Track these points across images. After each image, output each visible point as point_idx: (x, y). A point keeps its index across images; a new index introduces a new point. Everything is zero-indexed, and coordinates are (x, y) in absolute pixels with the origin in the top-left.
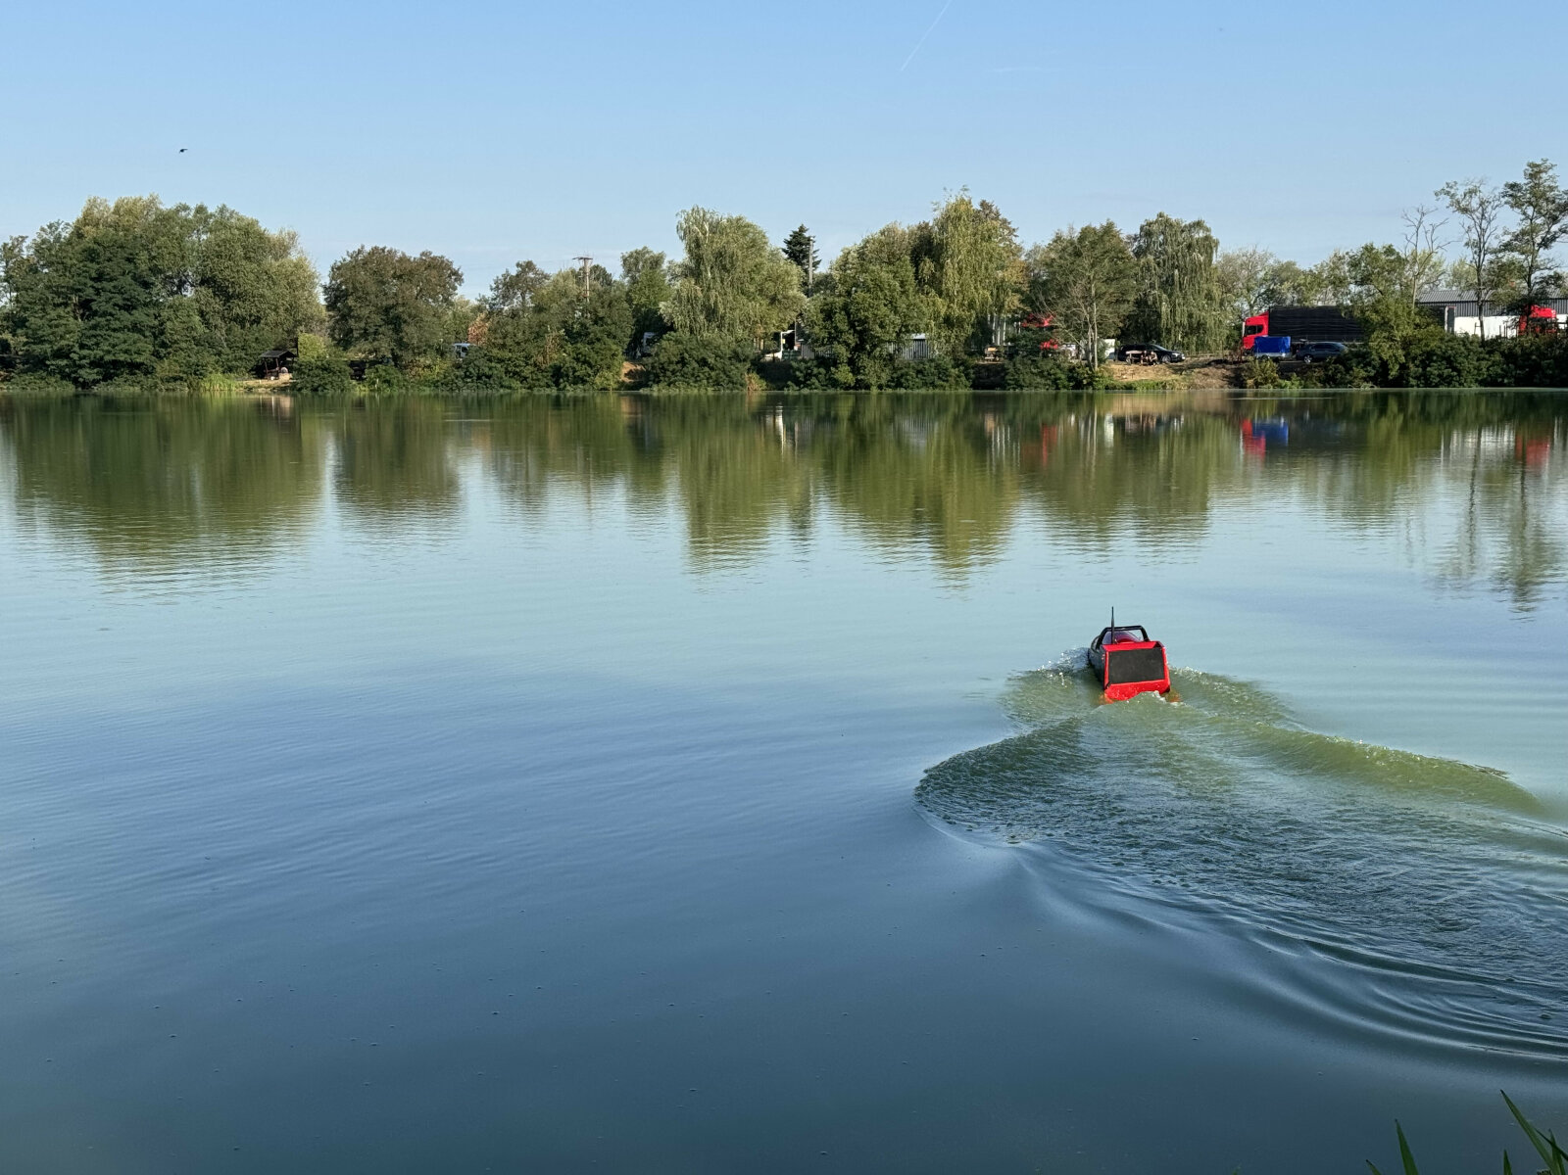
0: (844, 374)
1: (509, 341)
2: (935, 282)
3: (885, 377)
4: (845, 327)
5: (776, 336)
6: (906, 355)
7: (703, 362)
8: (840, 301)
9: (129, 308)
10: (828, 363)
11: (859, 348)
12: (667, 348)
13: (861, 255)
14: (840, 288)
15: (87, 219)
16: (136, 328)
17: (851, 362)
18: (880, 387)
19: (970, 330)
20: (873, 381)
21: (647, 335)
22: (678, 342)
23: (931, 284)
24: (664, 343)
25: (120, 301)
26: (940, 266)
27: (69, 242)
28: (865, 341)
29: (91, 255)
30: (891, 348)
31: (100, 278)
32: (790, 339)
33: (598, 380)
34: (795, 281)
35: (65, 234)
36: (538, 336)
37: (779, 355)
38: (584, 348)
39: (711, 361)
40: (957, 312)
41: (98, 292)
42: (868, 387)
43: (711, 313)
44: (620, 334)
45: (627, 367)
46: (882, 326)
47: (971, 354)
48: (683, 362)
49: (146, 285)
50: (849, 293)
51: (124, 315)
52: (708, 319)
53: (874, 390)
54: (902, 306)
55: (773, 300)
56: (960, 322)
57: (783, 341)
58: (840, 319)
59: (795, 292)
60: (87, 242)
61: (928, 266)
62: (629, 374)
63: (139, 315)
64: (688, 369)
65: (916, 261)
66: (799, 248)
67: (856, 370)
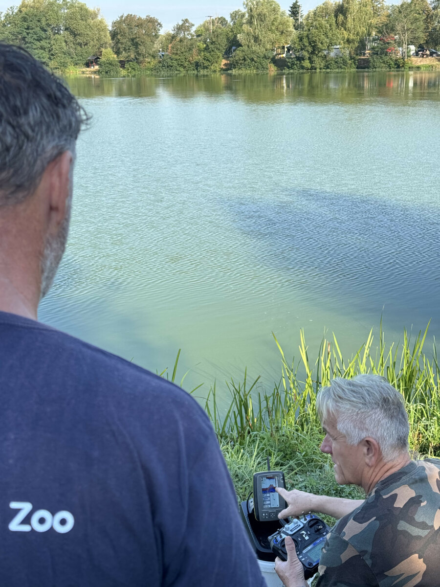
0: (307, 64)
1: (179, 52)
2: (344, 24)
3: (322, 65)
4: (307, 44)
5: (283, 47)
6: (332, 54)
7: (252, 60)
8: (305, 33)
9: (39, 40)
10: (300, 59)
11: (313, 53)
12: (238, 54)
13: (315, 14)
14: (306, 28)
15: (24, 5)
16: (42, 48)
17: (309, 59)
18: (320, 69)
19: (357, 45)
20: (318, 66)
21: (234, 48)
22: (243, 51)
23: (342, 25)
24: (238, 52)
25: (35, 37)
26: (346, 18)
27: (17, 14)
28: (315, 50)
29: (25, 19)
30: (325, 53)
31: (28, 29)
32: (289, 50)
33: (212, 67)
34: (291, 24)
35: (16, 11)
36: (190, 49)
37: (284, 55)
38: (208, 55)
39: (255, 59)
40: (352, 37)
41: (28, 34)
42: (316, 69)
43: (256, 39)
44: (221, 48)
45: (224, 62)
46: (322, 43)
47: (357, 55)
48: (244, 59)
49: (45, 31)
50: (309, 30)
51: (38, 43)
52: (255, 41)
53: (318, 70)
54: (330, 35)
55: (282, 33)
56: (353, 41)
57: (286, 50)
58: (305, 40)
59: (292, 29)
60: (23, 14)
61: (341, 17)
62: (225, 65)
63: (43, 43)
64: (246, 62)
65: (336, 16)
66: (295, 10)
67: (311, 62)
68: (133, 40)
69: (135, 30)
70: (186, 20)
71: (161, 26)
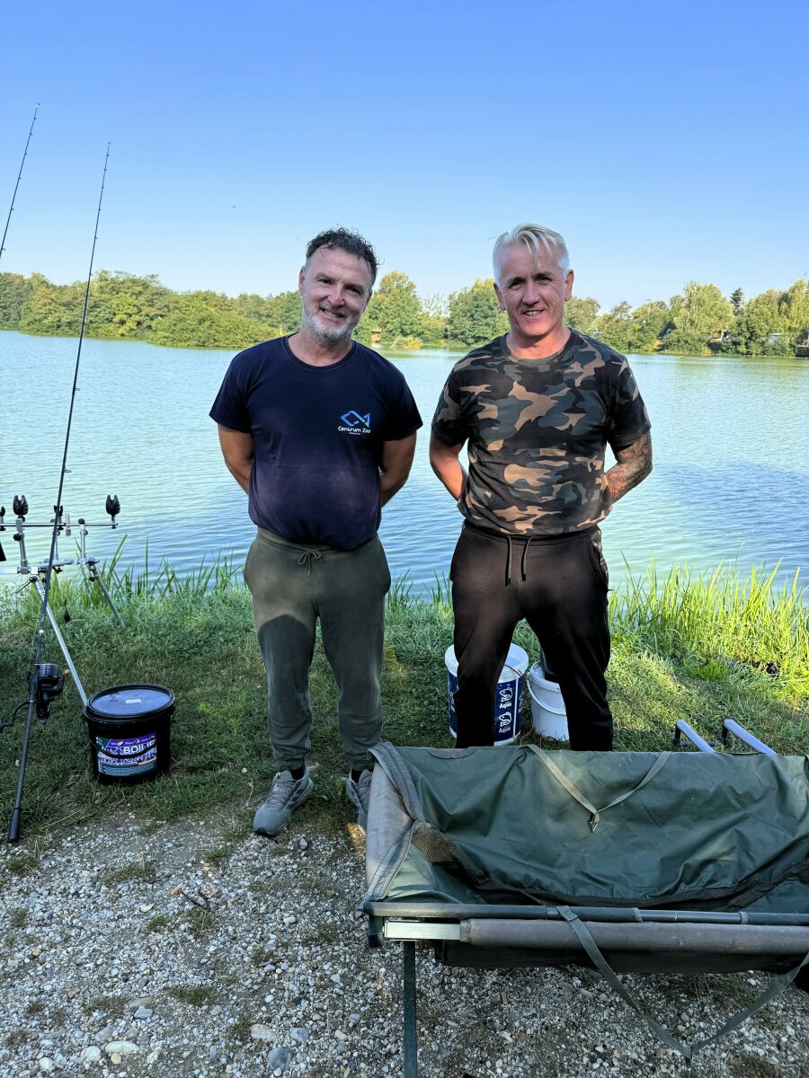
0: (742, 348)
1: (613, 332)
2: (786, 313)
3: (760, 350)
4: (745, 330)
5: (720, 332)
6: (771, 341)
7: (686, 342)
8: (745, 319)
9: (486, 317)
10: (736, 344)
11: (750, 338)
12: (672, 336)
13: (757, 301)
14: (746, 314)
15: (476, 286)
16: (487, 325)
17: (746, 344)
18: (757, 354)
19: (799, 333)
20: (755, 352)
21: (669, 330)
22: (678, 333)
23: (785, 313)
24: (672, 334)
25: (482, 314)
26: (790, 306)
27: (469, 294)
28: (753, 335)
29: (475, 299)
30: (764, 339)
31: (477, 307)
32: (726, 334)
33: (645, 347)
34: (731, 310)
35: (468, 291)
36: (625, 330)
37: (720, 339)
38: (642, 335)
39: (689, 341)
40: (794, 325)
41: (476, 311)
42: (751, 354)
43: (692, 323)
44: (656, 329)
45: (658, 342)
46: (761, 330)
47: (798, 343)
48: (679, 341)
49: (492, 309)
50: (749, 316)
51: (484, 320)
52: (691, 325)
53: (754, 355)
54: (771, 322)
55: (721, 318)
56: (795, 330)
57: (723, 334)
58: (743, 325)
59: (731, 314)
60: (475, 294)
61: (784, 305)
62: (659, 346)
63: (489, 320)
64: (680, 344)
65: (780, 304)
66: (736, 298)
67: (747, 348)
68: (571, 319)
69: (575, 310)
70: (625, 303)
71: (599, 307)
